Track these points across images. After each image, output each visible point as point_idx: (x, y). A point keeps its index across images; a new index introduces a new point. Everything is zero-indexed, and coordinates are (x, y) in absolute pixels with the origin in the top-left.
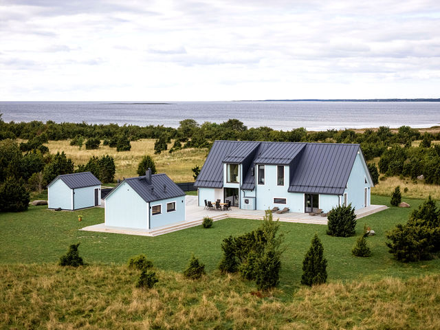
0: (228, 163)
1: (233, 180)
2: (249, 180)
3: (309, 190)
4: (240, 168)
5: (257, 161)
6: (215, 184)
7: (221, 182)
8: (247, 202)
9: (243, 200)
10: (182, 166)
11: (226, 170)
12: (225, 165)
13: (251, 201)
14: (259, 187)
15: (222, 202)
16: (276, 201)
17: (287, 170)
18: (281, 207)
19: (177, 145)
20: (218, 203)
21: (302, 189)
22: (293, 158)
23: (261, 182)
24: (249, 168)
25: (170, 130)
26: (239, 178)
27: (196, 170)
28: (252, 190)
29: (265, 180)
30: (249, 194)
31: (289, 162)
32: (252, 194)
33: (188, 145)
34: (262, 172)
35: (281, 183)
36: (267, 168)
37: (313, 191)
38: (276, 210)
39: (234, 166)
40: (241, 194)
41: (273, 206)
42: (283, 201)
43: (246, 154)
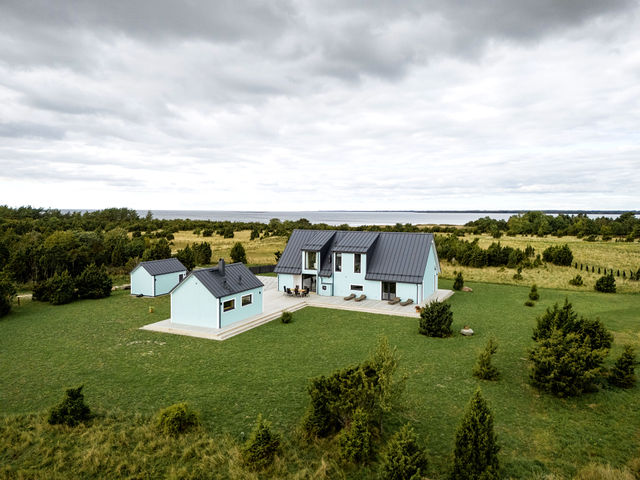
0: (306, 251)
1: (311, 267)
2: (326, 267)
3: (387, 278)
4: (318, 256)
5: (335, 249)
6: (294, 270)
7: (300, 268)
8: (324, 288)
9: (321, 286)
10: (268, 250)
11: (304, 256)
12: (304, 253)
13: (329, 287)
14: (336, 273)
15: (300, 288)
16: (354, 288)
17: (364, 258)
18: (358, 293)
19: (267, 235)
20: (296, 291)
21: (379, 277)
22: (369, 246)
23: (338, 269)
24: (327, 256)
25: (263, 224)
26: (317, 265)
27: (278, 254)
28: (329, 277)
29: (342, 267)
30: (326, 280)
31: (366, 250)
32: (329, 280)
33: (274, 234)
34: (339, 260)
35: (357, 269)
36: (343, 256)
37: (390, 279)
38: (353, 297)
39: (312, 254)
40: (319, 280)
41: (349, 292)
42: (359, 288)
43: (323, 243)
